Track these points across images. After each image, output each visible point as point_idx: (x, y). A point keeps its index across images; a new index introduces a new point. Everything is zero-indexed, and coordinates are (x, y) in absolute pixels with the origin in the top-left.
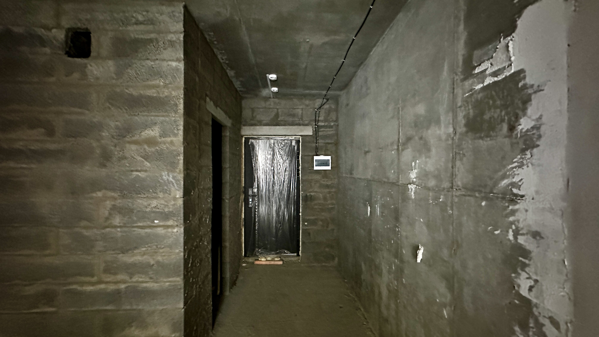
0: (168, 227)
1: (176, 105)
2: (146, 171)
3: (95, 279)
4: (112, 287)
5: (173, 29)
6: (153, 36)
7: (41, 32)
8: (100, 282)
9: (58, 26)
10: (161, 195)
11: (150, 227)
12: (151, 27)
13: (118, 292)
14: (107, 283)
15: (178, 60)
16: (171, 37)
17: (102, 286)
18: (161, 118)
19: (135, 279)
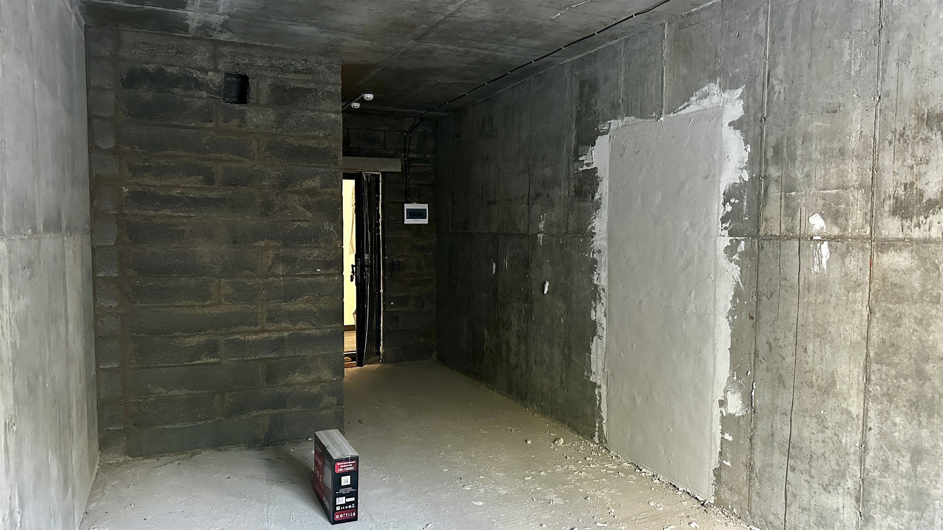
0: (330, 275)
1: (336, 157)
2: (307, 221)
3: (258, 328)
4: (275, 335)
5: (332, 80)
6: (312, 85)
7: (197, 74)
8: (263, 331)
9: (216, 70)
10: (323, 244)
11: (312, 276)
12: (309, 77)
13: (281, 340)
14: (270, 331)
15: (336, 112)
16: (330, 88)
17: (266, 335)
18: (322, 170)
19: (297, 327)
